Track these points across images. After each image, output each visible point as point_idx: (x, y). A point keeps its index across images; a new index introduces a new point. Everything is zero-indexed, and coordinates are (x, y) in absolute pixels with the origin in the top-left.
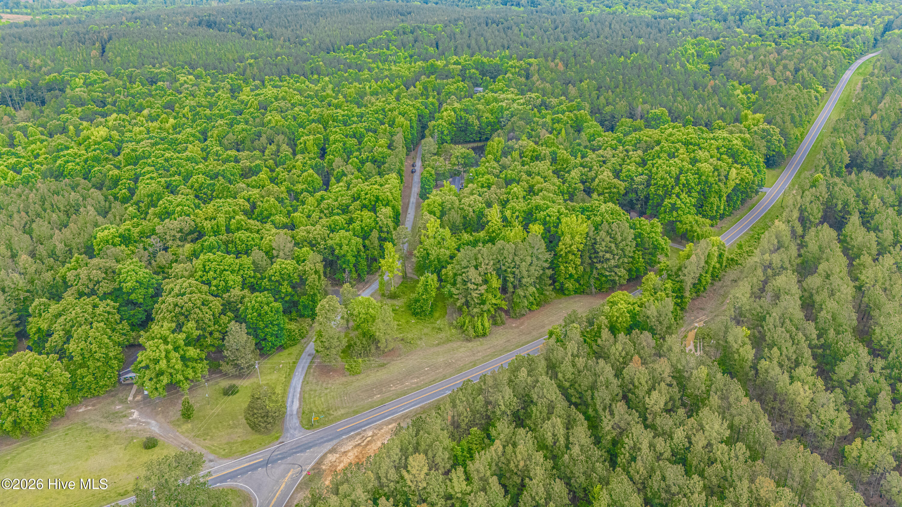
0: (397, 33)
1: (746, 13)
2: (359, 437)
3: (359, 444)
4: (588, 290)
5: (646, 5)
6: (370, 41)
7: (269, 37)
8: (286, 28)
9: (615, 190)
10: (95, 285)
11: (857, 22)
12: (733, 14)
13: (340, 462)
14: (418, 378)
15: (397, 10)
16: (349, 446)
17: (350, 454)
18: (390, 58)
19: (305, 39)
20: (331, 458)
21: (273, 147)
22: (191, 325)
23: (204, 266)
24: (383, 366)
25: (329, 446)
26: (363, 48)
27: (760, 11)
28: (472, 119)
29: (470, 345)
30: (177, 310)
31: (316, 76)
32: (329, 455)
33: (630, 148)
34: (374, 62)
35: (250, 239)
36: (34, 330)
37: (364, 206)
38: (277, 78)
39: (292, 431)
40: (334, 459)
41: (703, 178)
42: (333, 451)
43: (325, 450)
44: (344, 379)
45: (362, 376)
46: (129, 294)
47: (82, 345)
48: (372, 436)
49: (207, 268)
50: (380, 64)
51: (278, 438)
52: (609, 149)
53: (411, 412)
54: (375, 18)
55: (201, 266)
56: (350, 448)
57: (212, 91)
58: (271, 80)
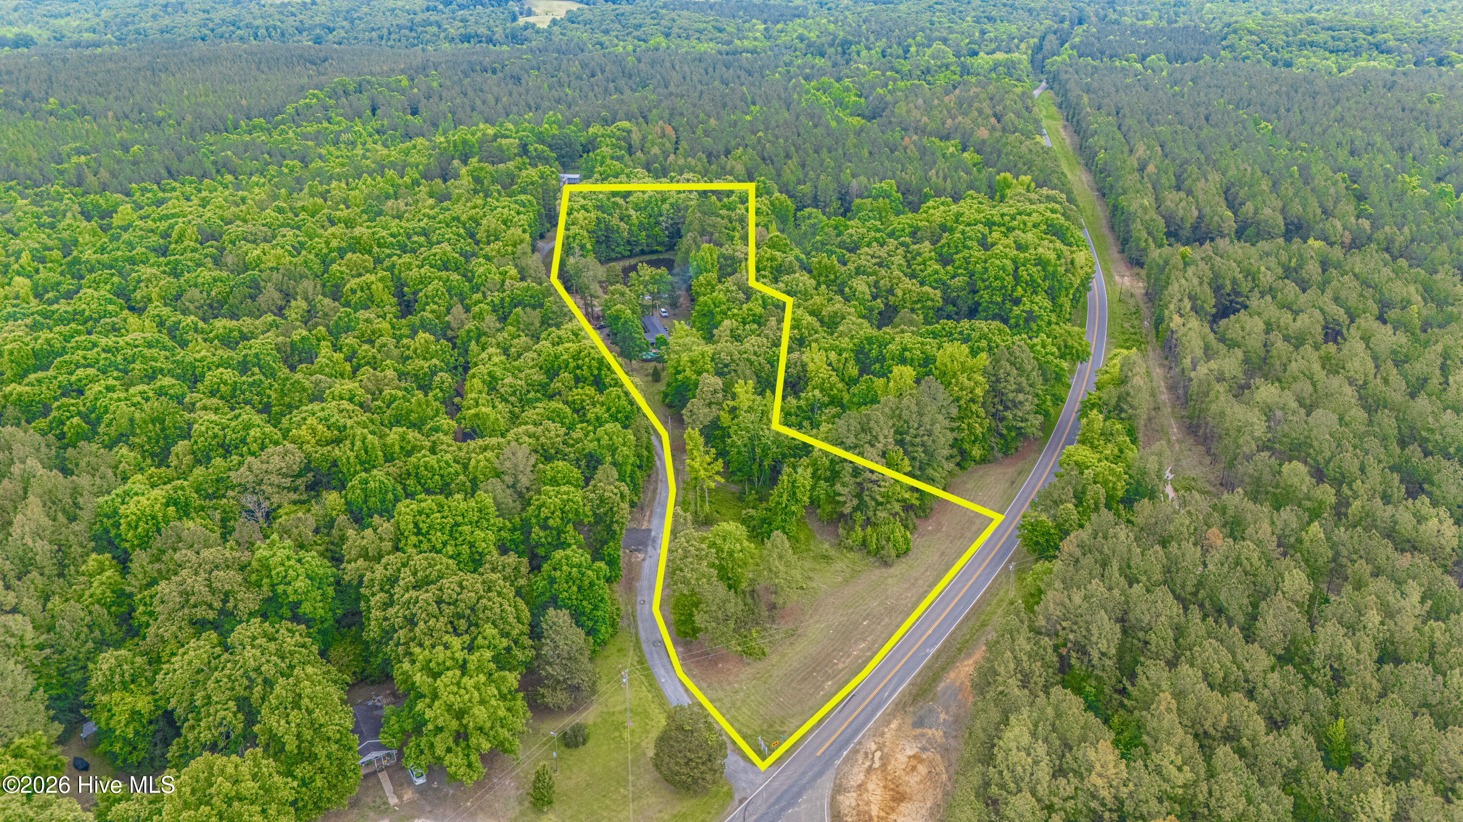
0: (334, 94)
1: (851, 43)
2: (860, 757)
3: (870, 767)
4: (990, 457)
5: (697, 35)
6: (290, 109)
7: (83, 112)
8: (101, 95)
9: (930, 303)
10: (225, 601)
11: (998, 49)
12: (831, 45)
13: (868, 803)
14: (864, 640)
15: (301, 56)
16: (857, 776)
17: (871, 786)
18: (344, 137)
19: (160, 114)
20: (848, 801)
21: (299, 305)
22: (489, 630)
23: (416, 525)
24: (792, 634)
25: (826, 784)
26: (283, 122)
27: (867, 39)
28: (615, 221)
29: (892, 570)
30: (448, 610)
31: (229, 178)
32: (840, 798)
33: (908, 240)
34: (318, 145)
35: (443, 464)
36: (123, 718)
37: (577, 380)
38: (155, 187)
39: (743, 776)
40: (854, 804)
41: (1050, 269)
42: (839, 789)
43: (828, 792)
44: (749, 670)
45: (774, 658)
46: (297, 604)
47: (295, 716)
48: (879, 748)
49: (424, 527)
50: (332, 149)
51: (730, 795)
52: (875, 244)
53: (903, 693)
54: (266, 70)
55: (411, 526)
56: (862, 776)
57: (46, 219)
58: (144, 190)
